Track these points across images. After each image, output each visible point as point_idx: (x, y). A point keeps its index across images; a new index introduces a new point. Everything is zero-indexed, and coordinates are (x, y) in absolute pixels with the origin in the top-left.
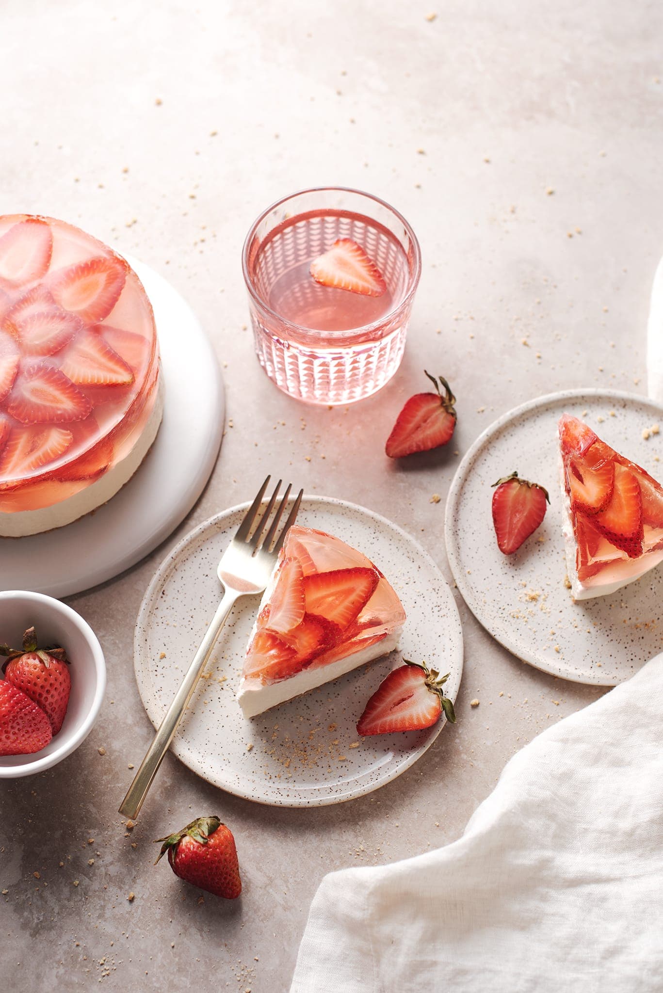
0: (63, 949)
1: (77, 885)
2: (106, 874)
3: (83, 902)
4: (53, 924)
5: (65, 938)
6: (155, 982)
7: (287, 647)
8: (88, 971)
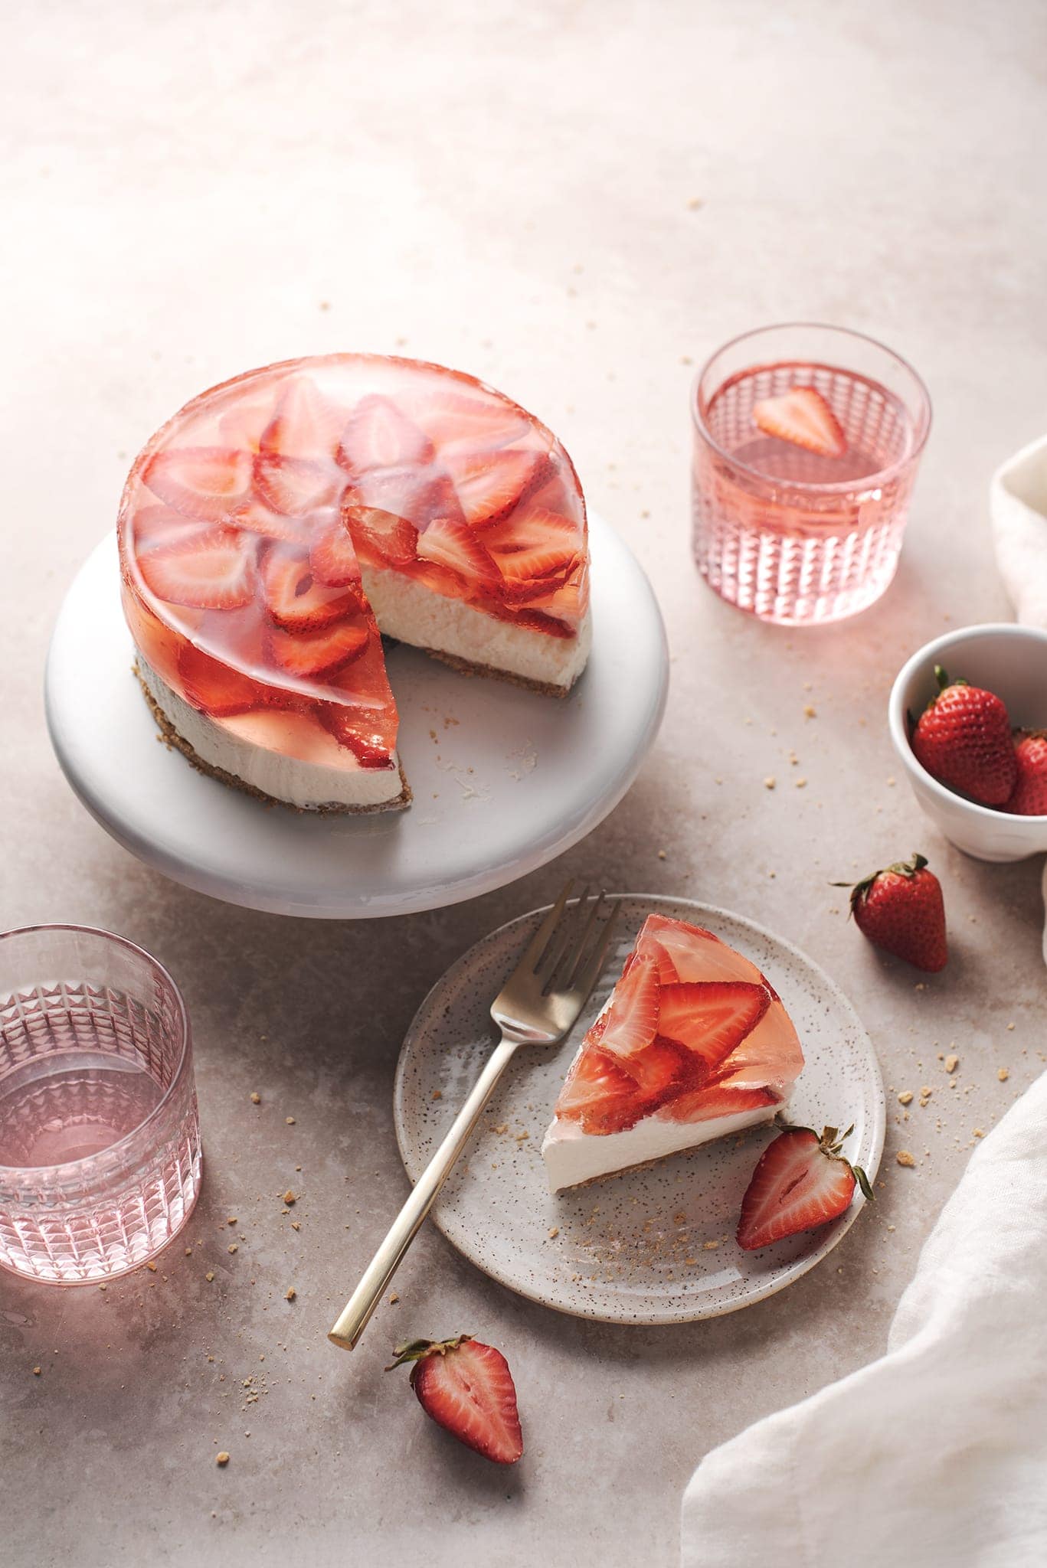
0: (189, 1367)
1: (210, 1279)
2: (254, 1264)
3: (220, 1302)
4: (175, 1333)
5: (193, 1351)
6: (326, 1410)
7: (626, 1076)
8: (226, 1396)
